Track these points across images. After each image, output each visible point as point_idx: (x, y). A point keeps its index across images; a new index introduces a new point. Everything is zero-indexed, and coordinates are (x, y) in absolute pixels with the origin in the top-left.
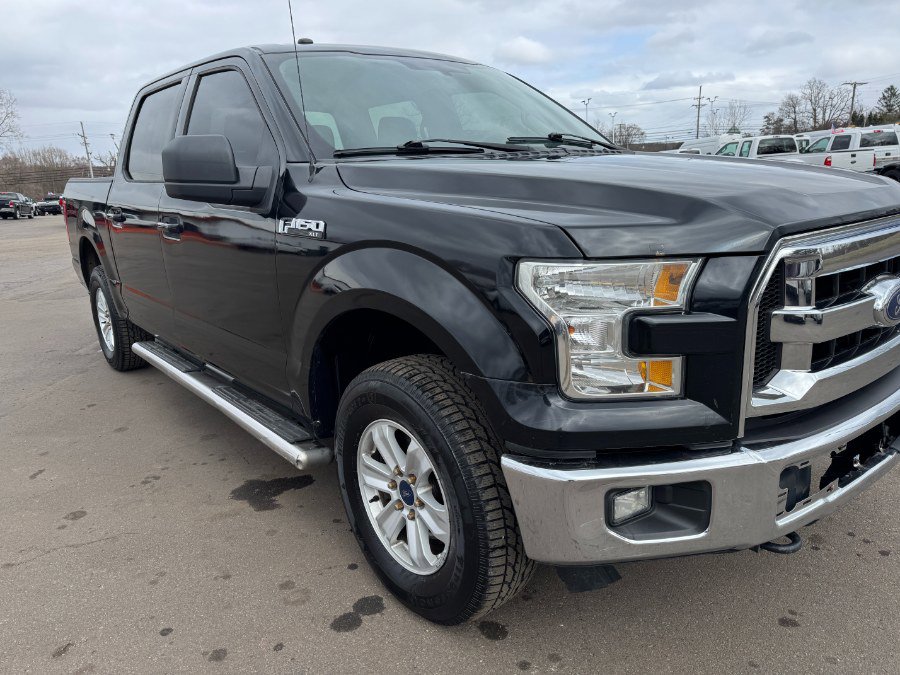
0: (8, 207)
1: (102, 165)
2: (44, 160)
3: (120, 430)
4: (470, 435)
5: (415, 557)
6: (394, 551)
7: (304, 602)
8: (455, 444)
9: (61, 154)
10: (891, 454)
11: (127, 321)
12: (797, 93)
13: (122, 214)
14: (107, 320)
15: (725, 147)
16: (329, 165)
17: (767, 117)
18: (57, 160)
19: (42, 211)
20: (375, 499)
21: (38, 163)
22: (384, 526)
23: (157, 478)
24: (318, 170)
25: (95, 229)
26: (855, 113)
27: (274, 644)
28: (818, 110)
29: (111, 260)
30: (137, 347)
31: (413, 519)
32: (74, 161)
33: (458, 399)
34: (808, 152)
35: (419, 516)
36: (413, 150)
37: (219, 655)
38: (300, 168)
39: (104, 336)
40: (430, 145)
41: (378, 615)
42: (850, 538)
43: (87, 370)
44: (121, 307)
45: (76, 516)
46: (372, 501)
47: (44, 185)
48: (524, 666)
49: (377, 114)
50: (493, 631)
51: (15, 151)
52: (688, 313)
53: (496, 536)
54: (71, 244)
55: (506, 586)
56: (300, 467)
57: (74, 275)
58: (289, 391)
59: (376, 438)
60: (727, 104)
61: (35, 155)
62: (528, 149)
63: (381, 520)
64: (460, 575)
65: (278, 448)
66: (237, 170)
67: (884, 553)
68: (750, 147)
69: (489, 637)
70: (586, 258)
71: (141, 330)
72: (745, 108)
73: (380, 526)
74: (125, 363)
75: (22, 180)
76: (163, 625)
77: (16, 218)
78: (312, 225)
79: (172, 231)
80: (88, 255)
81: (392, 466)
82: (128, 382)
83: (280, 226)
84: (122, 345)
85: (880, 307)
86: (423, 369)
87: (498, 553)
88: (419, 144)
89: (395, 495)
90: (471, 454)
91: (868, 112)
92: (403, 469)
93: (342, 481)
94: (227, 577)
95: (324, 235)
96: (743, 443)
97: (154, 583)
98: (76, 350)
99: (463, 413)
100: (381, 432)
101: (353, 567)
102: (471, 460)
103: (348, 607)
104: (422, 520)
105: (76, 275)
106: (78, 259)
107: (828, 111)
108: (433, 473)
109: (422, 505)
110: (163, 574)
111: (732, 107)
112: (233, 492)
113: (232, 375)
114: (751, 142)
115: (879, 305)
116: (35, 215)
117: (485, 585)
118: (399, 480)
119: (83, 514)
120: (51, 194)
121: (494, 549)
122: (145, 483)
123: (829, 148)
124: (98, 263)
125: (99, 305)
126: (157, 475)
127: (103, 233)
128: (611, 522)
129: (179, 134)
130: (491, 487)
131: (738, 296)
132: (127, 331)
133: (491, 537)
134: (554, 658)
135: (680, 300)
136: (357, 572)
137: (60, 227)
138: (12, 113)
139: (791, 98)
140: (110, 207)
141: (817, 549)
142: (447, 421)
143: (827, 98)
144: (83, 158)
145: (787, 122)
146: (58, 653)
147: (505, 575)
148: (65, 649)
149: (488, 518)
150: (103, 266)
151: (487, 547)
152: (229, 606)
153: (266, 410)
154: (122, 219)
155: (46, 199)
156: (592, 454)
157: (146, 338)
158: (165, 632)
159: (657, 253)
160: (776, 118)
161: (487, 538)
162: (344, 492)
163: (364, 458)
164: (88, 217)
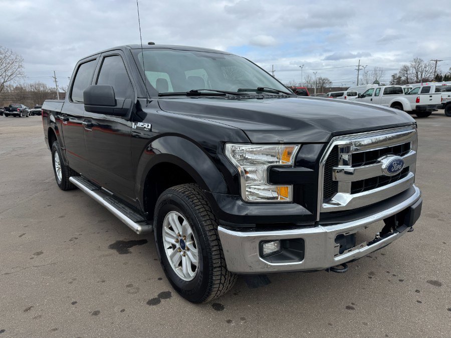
0: (17, 111)
1: (63, 92)
2: (35, 88)
3: (62, 217)
4: (207, 217)
5: (185, 272)
6: (177, 271)
7: (136, 293)
8: (200, 221)
9: (44, 86)
10: (396, 233)
11: (68, 167)
12: (408, 64)
13: (68, 117)
14: (59, 166)
15: (368, 91)
16: (155, 100)
17: (393, 76)
18: (42, 89)
19: (33, 113)
20: (170, 248)
21: (32, 90)
22: (173, 259)
23: (76, 239)
24: (150, 102)
25: (55, 123)
26: (438, 75)
27: (121, 310)
28: (419, 73)
29: (62, 138)
30: (71, 178)
31: (185, 256)
32: (50, 89)
33: (204, 202)
34: (409, 94)
35: (187, 255)
36: (194, 94)
37: (96, 313)
38: (143, 100)
39: (57, 174)
40: (202, 92)
41: (168, 299)
42: (387, 274)
43: (49, 190)
44: (65, 160)
45: (38, 254)
46: (168, 248)
47: (35, 101)
48: (229, 322)
49: (189, 74)
50: (218, 307)
51: (22, 83)
52: (295, 167)
53: (216, 262)
54: (45, 130)
55: (221, 285)
56: (138, 233)
57: (45, 145)
58: (135, 199)
59: (170, 219)
60: (373, 69)
61: (31, 86)
62: (246, 94)
63: (172, 257)
64: (202, 279)
65: (129, 225)
66: (116, 100)
67: (401, 281)
68: (380, 91)
69: (216, 309)
70: (252, 143)
71: (74, 171)
72: (382, 71)
73: (171, 259)
74: (67, 186)
75: (24, 98)
76: (73, 300)
77: (20, 117)
78: (146, 125)
79: (88, 126)
80: (52, 136)
81: (177, 233)
82: (67, 195)
83: (134, 126)
84: (65, 177)
85: (384, 168)
86: (190, 189)
87: (218, 269)
88: (196, 91)
89: (178, 245)
90: (207, 226)
91: (444, 74)
92: (181, 233)
93: (156, 239)
94: (104, 281)
95: (151, 130)
96: (320, 223)
97: (71, 283)
98: (45, 180)
99: (205, 208)
100: (173, 217)
101: (160, 279)
102: (207, 228)
103: (156, 295)
104: (188, 256)
105: (46, 145)
106: (47, 137)
107: (424, 74)
108: (192, 235)
109: (188, 249)
110: (75, 279)
111: (375, 70)
112: (111, 245)
113: (112, 192)
114: (380, 88)
115: (384, 167)
116: (29, 115)
117: (212, 284)
118: (180, 238)
119: (42, 253)
120: (37, 105)
121: (216, 267)
122: (71, 240)
123: (419, 92)
124: (56, 140)
125: (56, 159)
126: (77, 237)
127: (59, 125)
128: (262, 255)
129: (94, 84)
130: (215, 240)
131: (315, 161)
132: (68, 171)
133: (214, 262)
134: (243, 319)
135: (291, 162)
136: (161, 281)
137: (40, 122)
138: (21, 66)
139: (405, 67)
140: (63, 114)
141: (371, 278)
142: (198, 212)
143: (423, 67)
144: (54, 88)
145: (403, 78)
146: (26, 310)
147: (221, 279)
148: (30, 309)
149: (213, 254)
150: (58, 141)
151: (212, 267)
152: (103, 294)
153: (127, 208)
154: (68, 120)
155: (35, 108)
156: (254, 225)
157: (76, 175)
158: (74, 303)
159: (281, 142)
160: (398, 76)
161: (212, 262)
162: (157, 244)
163: (166, 229)
164: (52, 118)
